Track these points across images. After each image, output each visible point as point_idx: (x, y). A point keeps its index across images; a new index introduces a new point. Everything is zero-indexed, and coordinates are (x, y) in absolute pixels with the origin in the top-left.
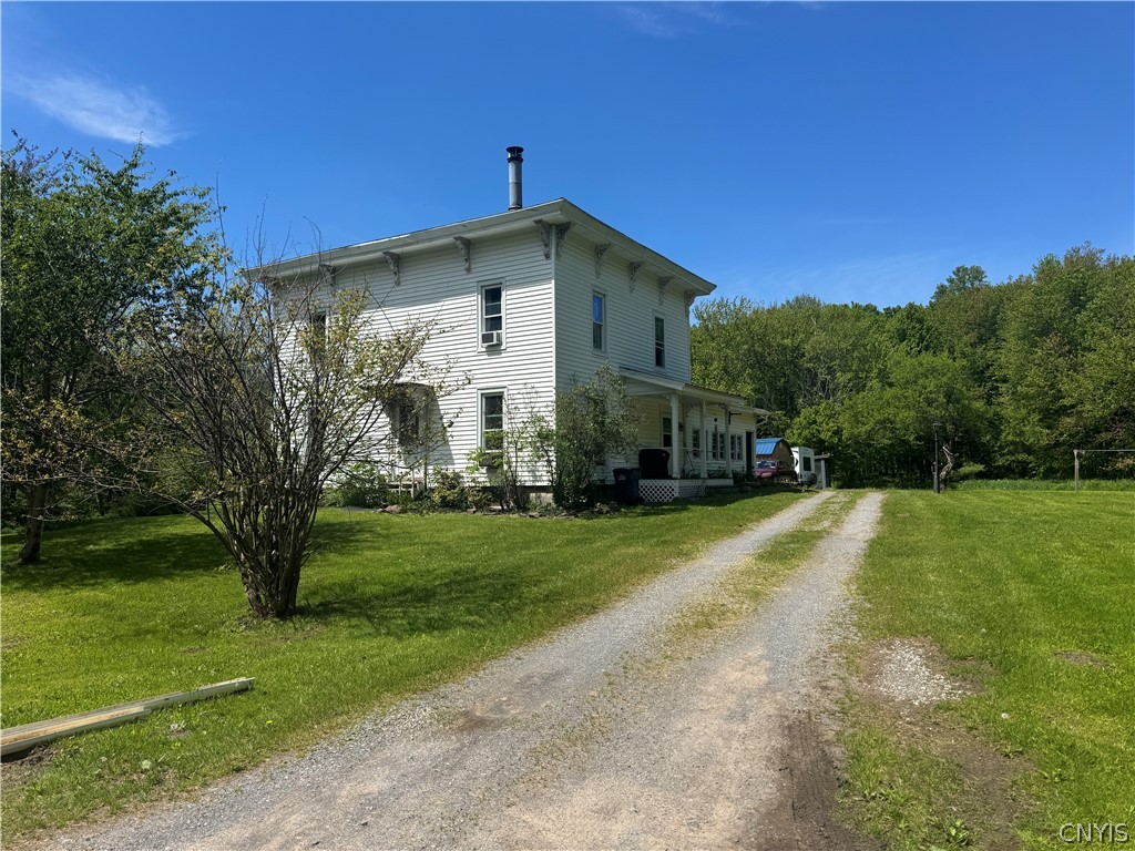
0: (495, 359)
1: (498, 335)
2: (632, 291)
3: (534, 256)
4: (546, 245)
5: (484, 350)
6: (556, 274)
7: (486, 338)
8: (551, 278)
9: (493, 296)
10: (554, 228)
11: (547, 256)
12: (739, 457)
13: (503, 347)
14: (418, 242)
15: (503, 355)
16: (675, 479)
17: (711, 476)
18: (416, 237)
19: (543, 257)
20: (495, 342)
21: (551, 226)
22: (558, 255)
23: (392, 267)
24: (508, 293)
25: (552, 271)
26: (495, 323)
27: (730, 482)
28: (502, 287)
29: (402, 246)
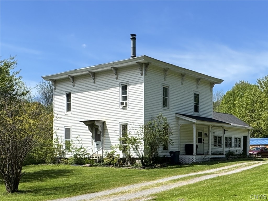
0: (125, 111)
1: (126, 103)
2: (182, 84)
3: (137, 75)
4: (141, 71)
5: (122, 108)
6: (144, 81)
7: (122, 104)
8: (142, 83)
9: (125, 88)
10: (144, 64)
11: (142, 75)
12: (240, 146)
13: (127, 107)
14: (99, 68)
15: (127, 110)
16: (194, 155)
17: (213, 154)
18: (98, 67)
19: (140, 75)
20: (125, 105)
21: (143, 64)
22: (145, 74)
23: (92, 76)
24: (130, 87)
25: (143, 80)
26: (125, 98)
27: (224, 156)
28: (128, 85)
29: (94, 69)
